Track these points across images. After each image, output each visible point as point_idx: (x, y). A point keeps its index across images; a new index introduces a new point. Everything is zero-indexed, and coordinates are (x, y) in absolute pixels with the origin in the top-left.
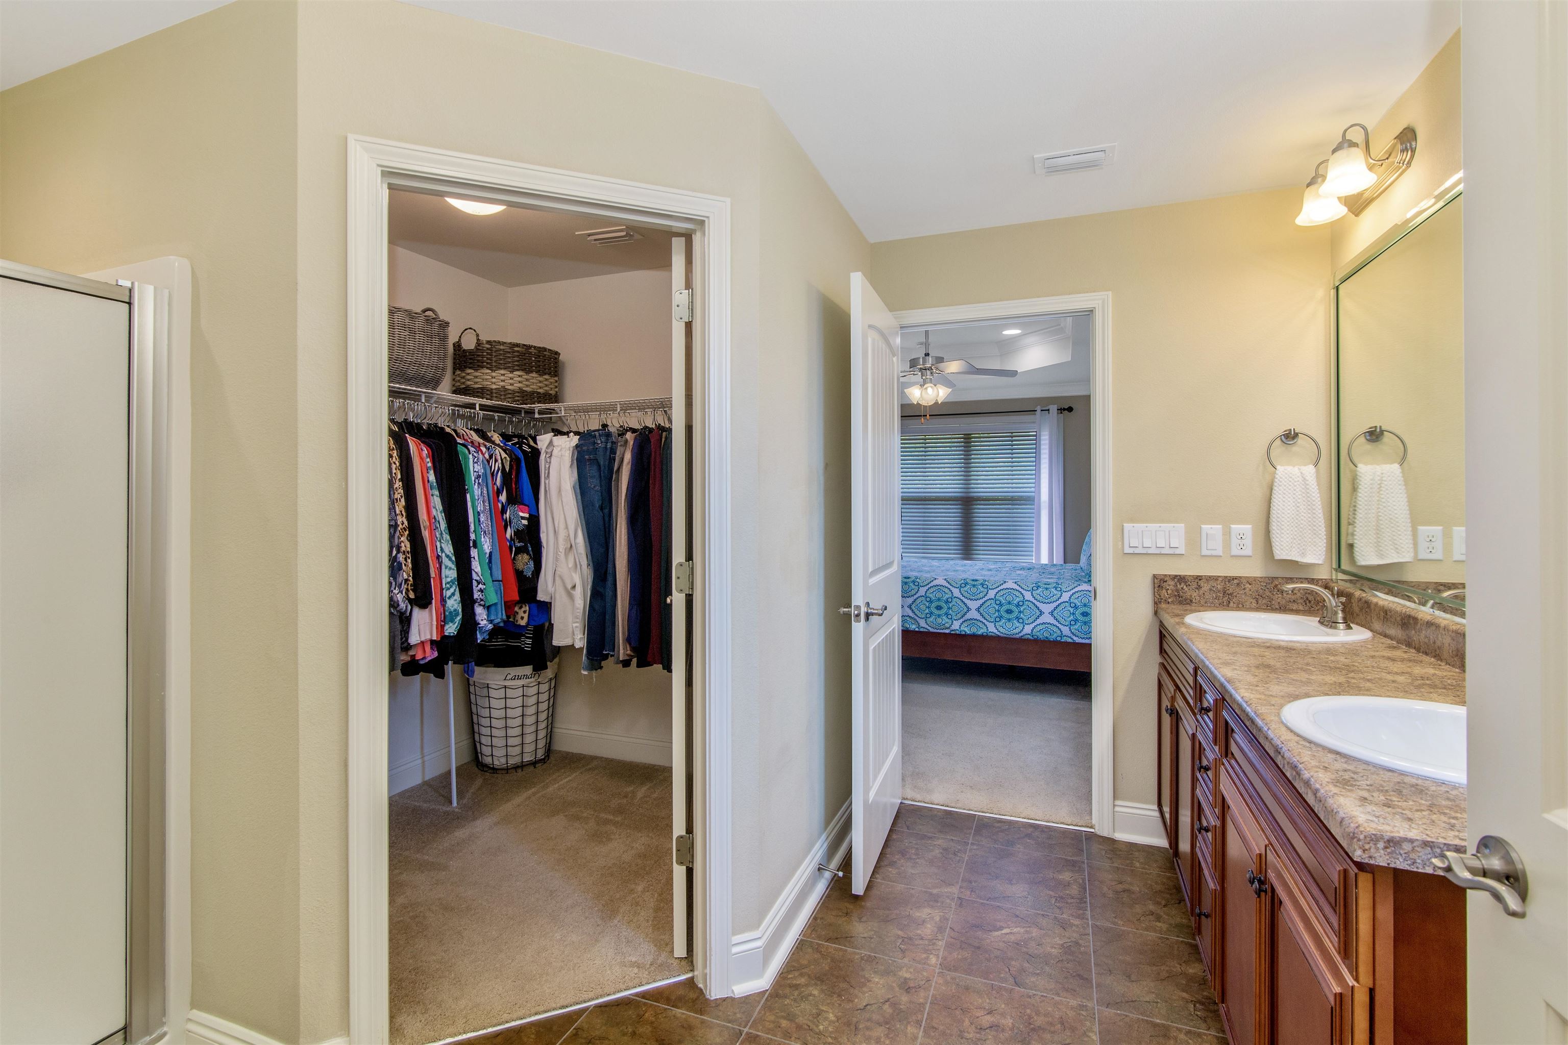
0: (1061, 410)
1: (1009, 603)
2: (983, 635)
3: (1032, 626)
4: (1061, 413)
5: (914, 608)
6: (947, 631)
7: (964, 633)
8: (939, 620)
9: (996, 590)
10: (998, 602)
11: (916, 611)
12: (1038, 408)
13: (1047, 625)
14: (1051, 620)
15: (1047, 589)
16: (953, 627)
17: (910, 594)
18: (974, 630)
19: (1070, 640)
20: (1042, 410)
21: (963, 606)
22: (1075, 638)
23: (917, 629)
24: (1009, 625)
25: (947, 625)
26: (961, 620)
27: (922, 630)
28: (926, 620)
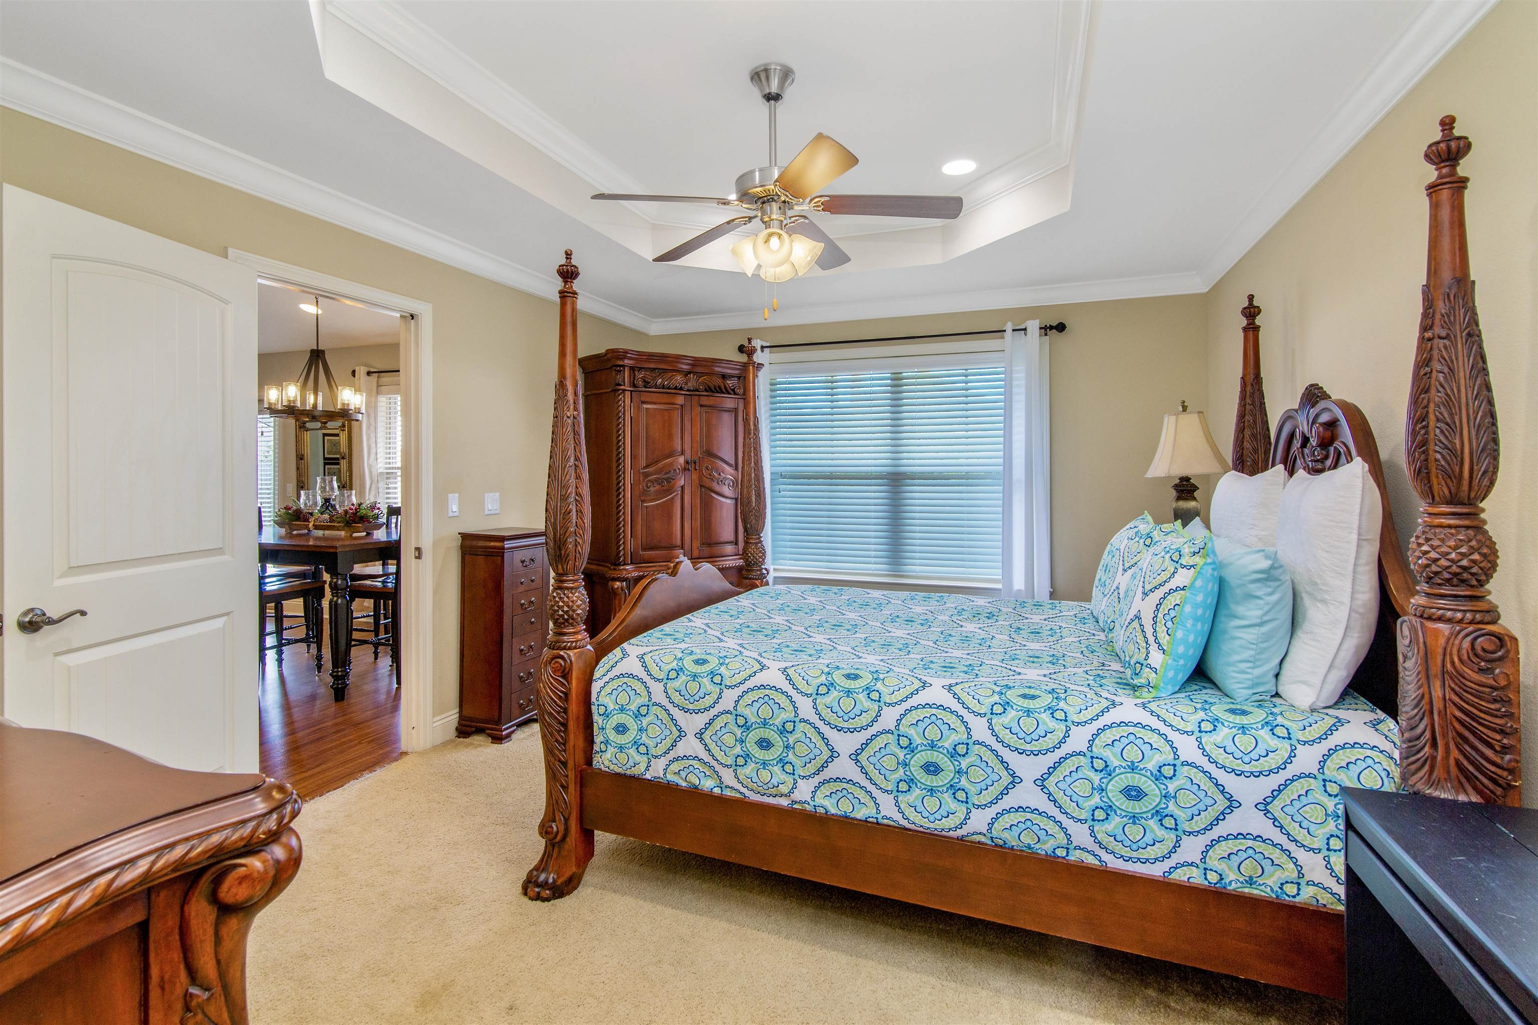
0: (1046, 329)
1: (932, 746)
2: (866, 821)
3: (991, 812)
4: (1046, 334)
5: (708, 741)
6: (784, 802)
7: (822, 811)
8: (765, 775)
9: (900, 709)
10: (904, 742)
11: (712, 746)
12: (1009, 327)
13: (1029, 816)
14: (1038, 800)
15: (1028, 712)
16: (796, 796)
17: (701, 705)
18: (845, 808)
19: (1090, 860)
20: (1014, 330)
21: (820, 743)
22: (1106, 857)
23: (717, 791)
24: (931, 804)
25: (784, 789)
26: (817, 779)
27: (728, 793)
28: (735, 771)
